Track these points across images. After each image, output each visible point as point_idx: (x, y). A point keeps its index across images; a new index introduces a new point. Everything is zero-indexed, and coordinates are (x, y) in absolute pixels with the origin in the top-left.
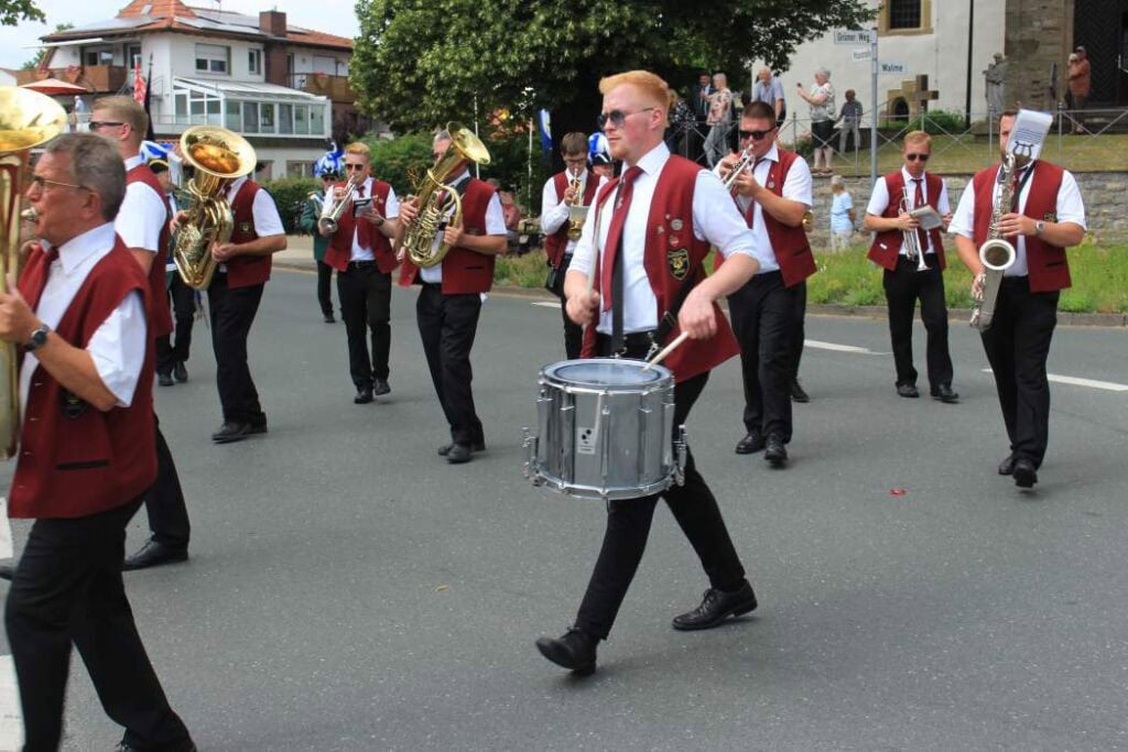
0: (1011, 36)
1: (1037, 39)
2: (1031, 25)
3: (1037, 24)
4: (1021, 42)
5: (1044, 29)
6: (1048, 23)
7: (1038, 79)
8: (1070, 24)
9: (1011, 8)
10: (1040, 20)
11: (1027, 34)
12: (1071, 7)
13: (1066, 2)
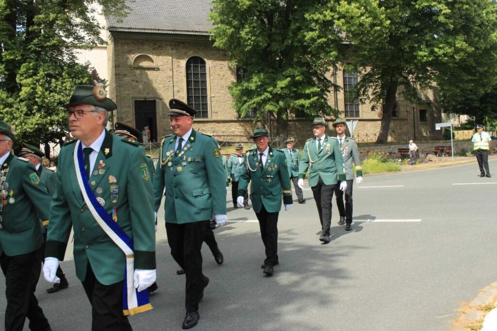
5: (128, 121)
6: (128, 120)
10: (126, 119)
12: (134, 116)
13: (133, 114)
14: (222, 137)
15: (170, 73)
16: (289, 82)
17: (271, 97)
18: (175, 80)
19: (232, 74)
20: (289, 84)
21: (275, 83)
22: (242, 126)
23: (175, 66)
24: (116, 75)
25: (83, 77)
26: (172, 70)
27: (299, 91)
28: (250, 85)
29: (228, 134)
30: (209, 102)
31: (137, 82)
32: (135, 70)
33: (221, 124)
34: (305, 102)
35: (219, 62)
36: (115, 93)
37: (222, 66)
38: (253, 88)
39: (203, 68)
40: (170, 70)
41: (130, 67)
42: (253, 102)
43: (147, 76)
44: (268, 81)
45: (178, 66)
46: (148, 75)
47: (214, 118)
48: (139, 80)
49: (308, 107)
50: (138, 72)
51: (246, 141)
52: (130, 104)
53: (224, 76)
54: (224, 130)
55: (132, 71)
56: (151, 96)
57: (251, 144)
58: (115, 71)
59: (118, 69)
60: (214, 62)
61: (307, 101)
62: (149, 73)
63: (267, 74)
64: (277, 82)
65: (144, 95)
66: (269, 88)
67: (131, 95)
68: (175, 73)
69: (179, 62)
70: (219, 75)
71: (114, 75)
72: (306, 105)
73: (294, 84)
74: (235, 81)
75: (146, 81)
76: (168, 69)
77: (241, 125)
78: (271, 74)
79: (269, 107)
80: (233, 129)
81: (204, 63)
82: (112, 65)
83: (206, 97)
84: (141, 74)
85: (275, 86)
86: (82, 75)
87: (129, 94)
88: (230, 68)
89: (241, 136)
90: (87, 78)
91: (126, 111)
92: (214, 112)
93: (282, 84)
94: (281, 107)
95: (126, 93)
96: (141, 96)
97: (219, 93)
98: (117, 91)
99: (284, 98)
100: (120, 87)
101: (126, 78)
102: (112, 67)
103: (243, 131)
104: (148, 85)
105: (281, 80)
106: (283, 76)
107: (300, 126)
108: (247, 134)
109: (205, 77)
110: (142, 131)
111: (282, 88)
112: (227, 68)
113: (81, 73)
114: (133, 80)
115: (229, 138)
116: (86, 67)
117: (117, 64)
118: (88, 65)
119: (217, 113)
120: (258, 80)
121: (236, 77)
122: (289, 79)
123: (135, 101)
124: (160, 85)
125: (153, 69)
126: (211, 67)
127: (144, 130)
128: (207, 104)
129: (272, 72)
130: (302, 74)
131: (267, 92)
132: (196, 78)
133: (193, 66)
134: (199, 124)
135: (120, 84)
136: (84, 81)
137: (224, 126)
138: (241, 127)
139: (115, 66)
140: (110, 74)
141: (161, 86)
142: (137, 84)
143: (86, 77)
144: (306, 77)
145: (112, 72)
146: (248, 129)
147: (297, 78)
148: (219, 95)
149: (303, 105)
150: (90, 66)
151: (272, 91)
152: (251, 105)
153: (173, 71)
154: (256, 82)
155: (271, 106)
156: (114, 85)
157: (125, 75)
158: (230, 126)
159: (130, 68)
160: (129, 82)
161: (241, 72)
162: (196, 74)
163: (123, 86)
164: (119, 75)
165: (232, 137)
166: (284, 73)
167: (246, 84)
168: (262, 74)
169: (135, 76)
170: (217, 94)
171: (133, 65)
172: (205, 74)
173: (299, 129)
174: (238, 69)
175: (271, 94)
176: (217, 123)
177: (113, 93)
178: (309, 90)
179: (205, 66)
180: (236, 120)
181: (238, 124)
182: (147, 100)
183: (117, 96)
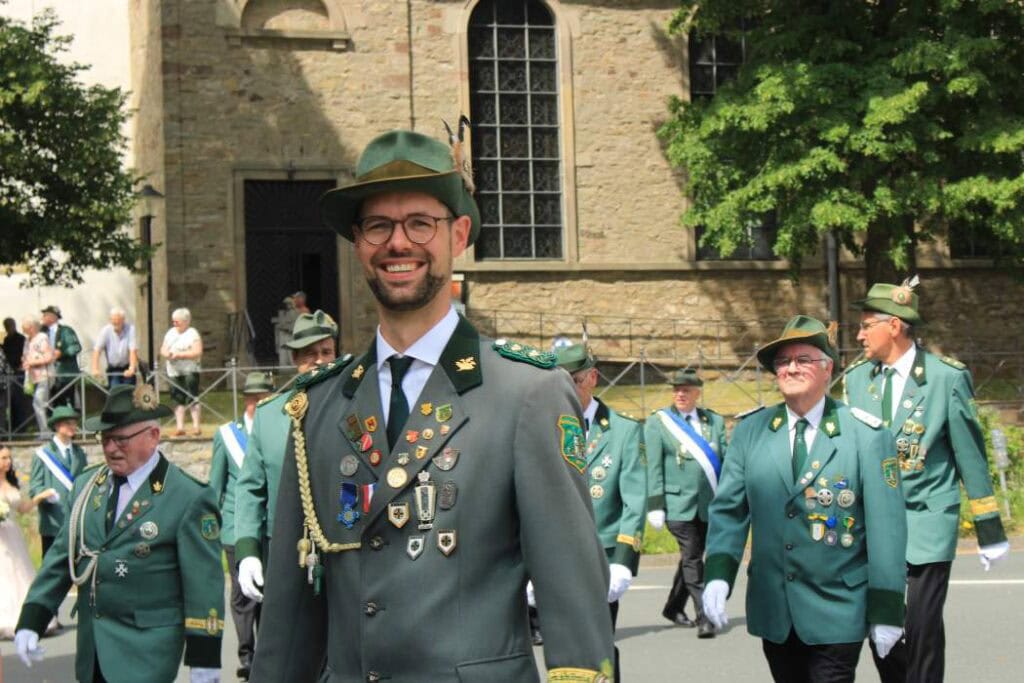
0: (174, 279)
1: (204, 282)
2: (198, 267)
3: (204, 265)
4: (187, 285)
5: (216, 271)
6: (216, 264)
7: (209, 329)
8: (242, 267)
9: (173, 246)
10: (208, 261)
11: (193, 275)
12: (242, 247)
13: (236, 240)
14: (625, 343)
15: (399, 64)
16: (922, 102)
17: (842, 166)
18: (420, 92)
19: (670, 66)
20: (921, 111)
21: (860, 107)
22: (716, 296)
23: (421, 32)
24: (165, 67)
25: (25, 80)
26: (407, 48)
27: (965, 144)
28: (747, 110)
29: (648, 328)
30: (565, 190)
31: (255, 98)
32: (249, 50)
33: (618, 286)
34: (992, 187)
35: (615, 15)
36: (160, 149)
37: (627, 29)
38: (755, 124)
39: (543, 39)
40: (399, 48)
41: (228, 33)
42: (759, 190)
43: (298, 72)
44: (825, 96)
45: (435, 31)
46: (306, 70)
47: (589, 260)
48: (261, 94)
49: (1007, 211)
50: (260, 56)
51: (733, 359)
52: (224, 194)
53: (633, 75)
54: (632, 311)
55: (235, 54)
56: (315, 159)
57: (748, 374)
58: (164, 52)
59: (172, 43)
60: (592, 15)
61: (1004, 181)
62: (307, 59)
63: (825, 67)
64: (867, 103)
65: (287, 159)
66: (832, 126)
67: (231, 159)
68: (421, 63)
69: (439, 16)
70: (612, 72)
71: (157, 67)
72: (1001, 204)
73: (941, 108)
74: (685, 96)
75: (294, 95)
76: (391, 45)
77: (706, 291)
78: (841, 66)
79: (827, 213)
80: (673, 309)
81: (548, 17)
82: (151, 23)
83: (555, 165)
84: (274, 67)
85: (857, 123)
86: (23, 70)
87: (220, 154)
88: (661, 39)
89: (705, 338)
90: (40, 85)
91: (206, 226)
92: (589, 235)
93: (889, 108)
94: (886, 212)
95: (208, 145)
96: (274, 163)
97: (610, 148)
98: (168, 136)
99: (897, 174)
100: (181, 120)
101: (209, 84)
102: (151, 33)
103: (717, 316)
104: (305, 113)
105: (883, 91)
106: (895, 74)
107: (973, 298)
108: (733, 330)
109: (551, 82)
110: (276, 315)
111: (888, 128)
112: (646, 37)
113: (18, 63)
114: (241, 93)
115: (653, 345)
116: (39, 38)
117: (172, 21)
118: (46, 29)
119: (601, 236)
120: (782, 90)
121: (687, 81)
122: (922, 87)
123: (248, 183)
124: (357, 115)
125: (326, 44)
126: (575, 35)
127: (285, 307)
128: (556, 198)
129: (848, 58)
130: (978, 64)
131: (824, 144)
132: (512, 84)
133: (499, 30)
134: (522, 287)
135: (181, 107)
136: (29, 96)
137: (635, 295)
138: (706, 300)
139: (164, 28)
140: (142, 60)
141: (360, 118)
142: (254, 109)
143: (38, 77)
144: (996, 79)
145: (148, 56)
146: (736, 306)
147: (955, 86)
148: (613, 157)
149: (983, 201)
150: (54, 33)
151: (845, 140)
152: (751, 199)
153: (411, 55)
154: (774, 100)
155: (841, 207)
156: (157, 112)
157: (203, 71)
158: (658, 295)
159: (227, 37)
160: (221, 100)
161: (710, 59)
162: (512, 69)
163: (193, 119)
164: (180, 68)
165: (670, 343)
166: (894, 62)
167: (727, 111)
168: (802, 67)
169: (247, 72)
170: (601, 154)
171: (238, 25)
172: (552, 66)
173: (968, 310)
174: (696, 46)
175: (840, 153)
176: (601, 280)
177: (154, 145)
178: (1012, 134)
179: (551, 33)
180: (686, 266)
181: (692, 286)
182: (299, 177)
183: (169, 161)
